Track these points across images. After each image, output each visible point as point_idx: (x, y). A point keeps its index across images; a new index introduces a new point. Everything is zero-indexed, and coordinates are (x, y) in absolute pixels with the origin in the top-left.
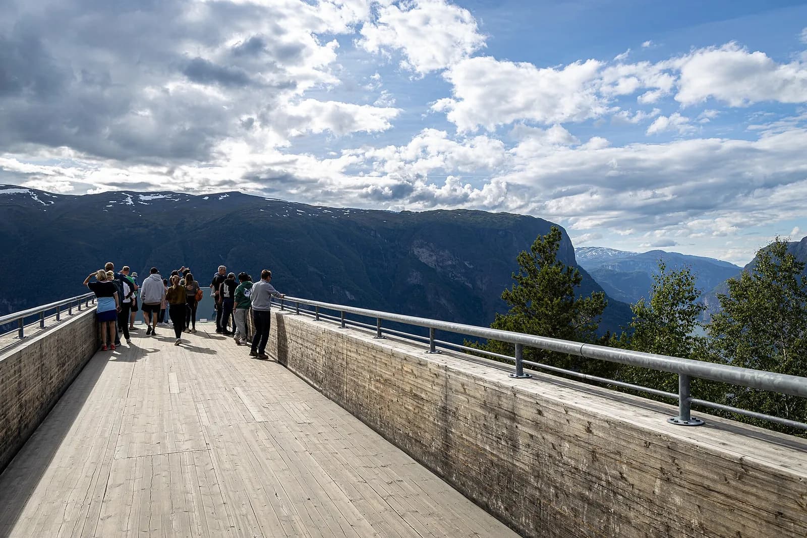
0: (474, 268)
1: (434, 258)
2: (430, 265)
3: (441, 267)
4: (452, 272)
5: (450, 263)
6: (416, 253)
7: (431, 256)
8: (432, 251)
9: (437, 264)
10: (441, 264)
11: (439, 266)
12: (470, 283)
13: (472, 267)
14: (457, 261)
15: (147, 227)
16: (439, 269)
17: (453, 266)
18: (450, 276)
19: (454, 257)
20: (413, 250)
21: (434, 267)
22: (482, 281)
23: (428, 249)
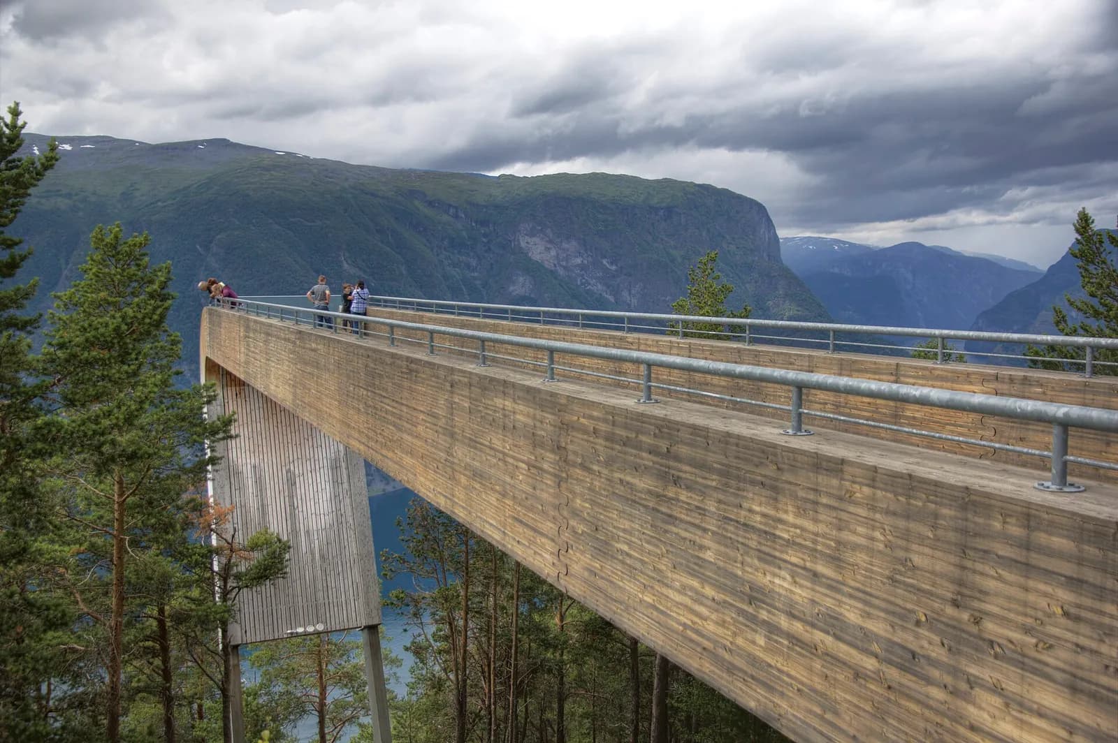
0: (616, 271)
1: (553, 253)
2: (546, 265)
3: (565, 268)
4: (582, 275)
5: (579, 261)
6: (523, 244)
7: (548, 249)
8: (550, 242)
9: (558, 263)
10: (564, 263)
11: (561, 266)
12: (610, 295)
13: (614, 268)
14: (590, 259)
15: (69, 196)
16: (561, 272)
17: (583, 267)
18: (579, 283)
19: (586, 250)
20: (518, 240)
21: (553, 269)
22: (630, 291)
23: (543, 238)
